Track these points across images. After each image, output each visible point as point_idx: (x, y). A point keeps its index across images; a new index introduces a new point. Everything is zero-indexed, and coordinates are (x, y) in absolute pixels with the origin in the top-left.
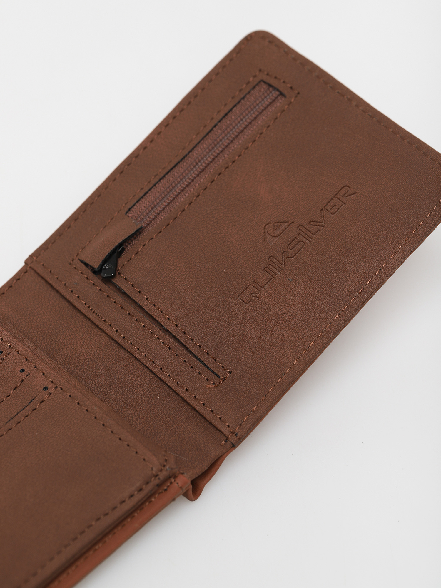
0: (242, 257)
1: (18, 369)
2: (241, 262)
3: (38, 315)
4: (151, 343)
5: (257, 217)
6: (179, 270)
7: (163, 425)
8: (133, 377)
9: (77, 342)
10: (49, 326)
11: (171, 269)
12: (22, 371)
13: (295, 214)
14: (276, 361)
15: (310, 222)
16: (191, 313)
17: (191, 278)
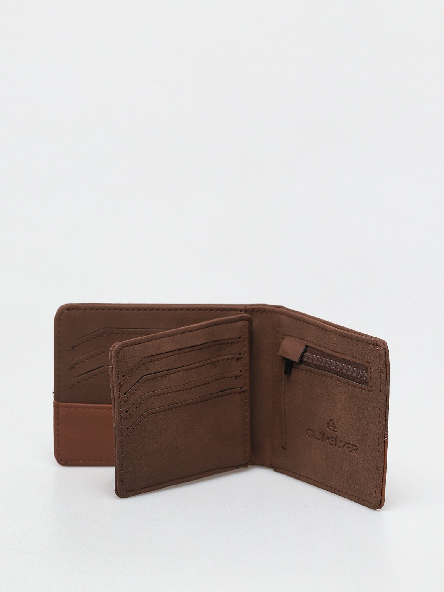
12: (241, 371)
13: (340, 430)
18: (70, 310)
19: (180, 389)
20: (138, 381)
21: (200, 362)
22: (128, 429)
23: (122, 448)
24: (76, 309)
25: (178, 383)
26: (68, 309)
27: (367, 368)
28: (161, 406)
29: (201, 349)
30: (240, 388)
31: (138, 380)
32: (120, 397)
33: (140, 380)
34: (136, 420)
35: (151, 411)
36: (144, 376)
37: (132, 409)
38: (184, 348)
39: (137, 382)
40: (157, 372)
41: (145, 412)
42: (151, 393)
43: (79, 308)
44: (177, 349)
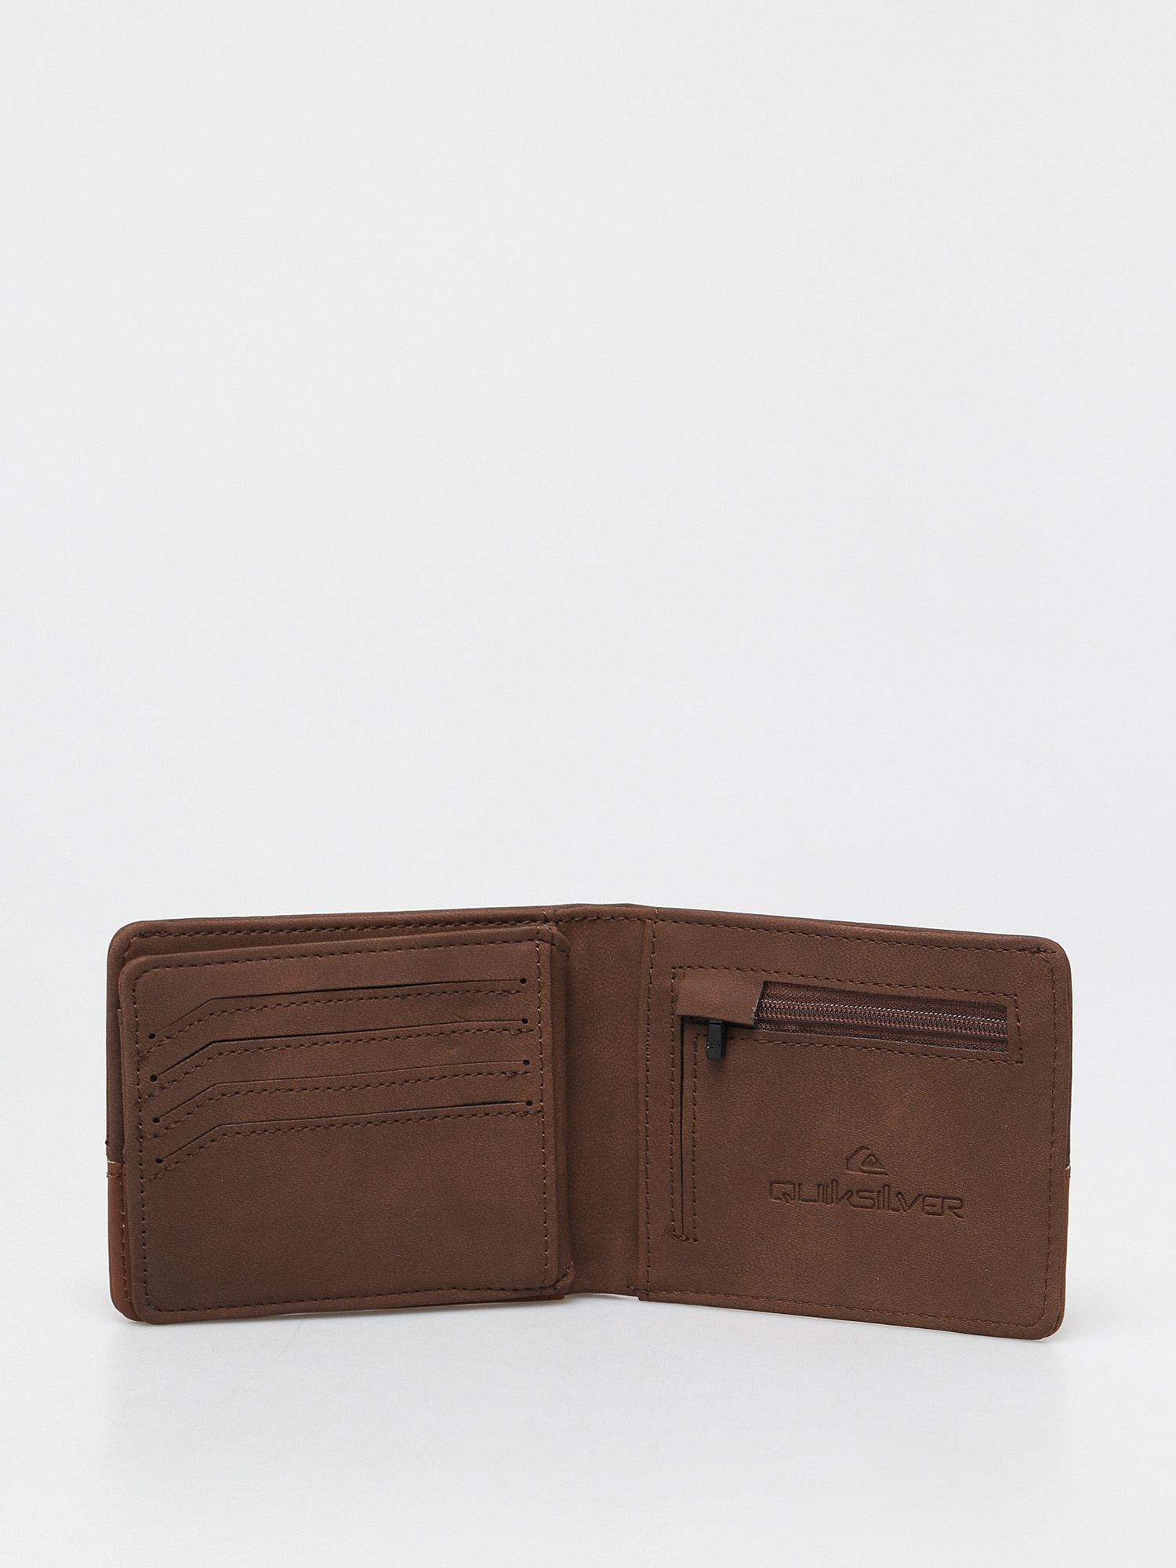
0: (814, 1149)
1: (525, 1057)
2: (808, 1153)
3: (605, 980)
4: (661, 1132)
5: (865, 1130)
6: (748, 1098)
7: (600, 1213)
8: (622, 1139)
9: (610, 1048)
10: (603, 1003)
11: (741, 1089)
12: (526, 1062)
13: (896, 1169)
14: (742, 1277)
15: (900, 1193)
16: (716, 1150)
17: (751, 1118)
18: (146, 937)
19: (328, 1083)
20: (197, 1052)
21: (401, 1027)
22: (159, 1161)
23: (143, 1206)
24: (160, 933)
25: (322, 1070)
26: (142, 935)
27: (1004, 1009)
28: (265, 1119)
29: (404, 997)
30: (524, 1103)
31: (194, 1049)
32: (138, 1085)
33: (201, 1049)
34: (184, 1143)
35: (231, 1127)
36: (215, 1042)
37: (173, 1116)
38: (343, 987)
39: (193, 1054)
40: (256, 1036)
41: (215, 1128)
42: (237, 1086)
43: (166, 932)
44: (320, 988)
